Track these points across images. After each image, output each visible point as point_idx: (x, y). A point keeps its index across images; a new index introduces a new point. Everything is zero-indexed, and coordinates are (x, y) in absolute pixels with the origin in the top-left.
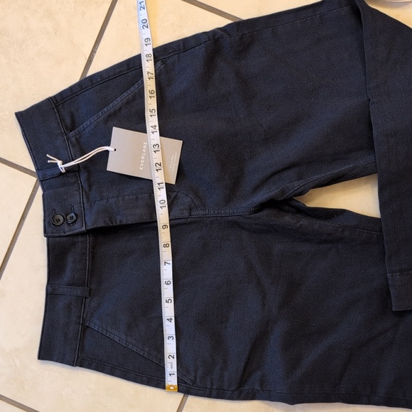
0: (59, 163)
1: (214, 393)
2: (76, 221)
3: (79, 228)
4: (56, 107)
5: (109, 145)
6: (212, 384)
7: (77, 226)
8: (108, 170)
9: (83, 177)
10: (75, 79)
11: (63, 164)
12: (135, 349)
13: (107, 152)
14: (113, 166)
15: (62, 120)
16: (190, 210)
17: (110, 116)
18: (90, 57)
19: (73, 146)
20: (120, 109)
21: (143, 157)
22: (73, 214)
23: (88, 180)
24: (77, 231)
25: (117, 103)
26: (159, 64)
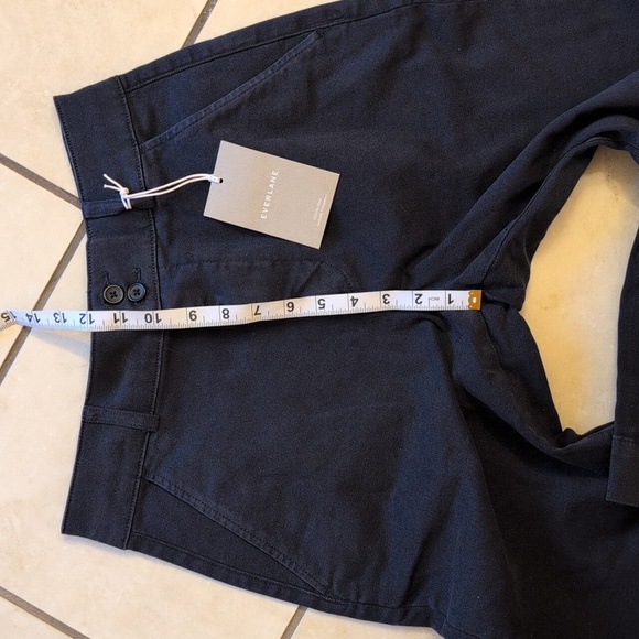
0: (123, 191)
1: (362, 609)
2: (144, 298)
4: (126, 93)
5: (211, 171)
6: (358, 596)
11: (130, 193)
12: (230, 526)
13: (207, 184)
14: (215, 208)
15: (135, 119)
17: (218, 118)
18: (202, 14)
19: (149, 166)
20: (238, 108)
21: (268, 198)
22: (141, 287)
23: (169, 225)
25: (234, 97)
26: (312, 36)
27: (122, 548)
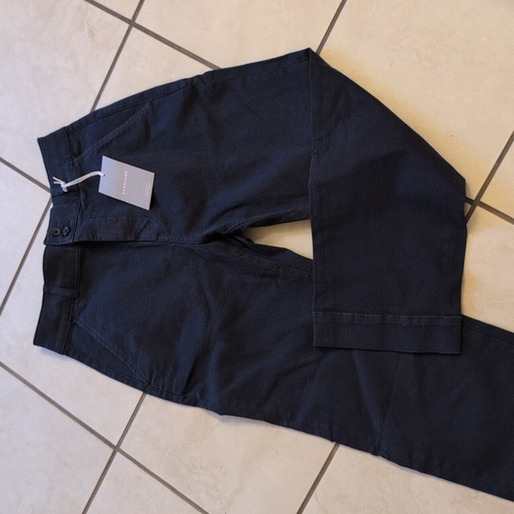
0: (62, 183)
2: (68, 234)
3: (69, 240)
4: (67, 136)
5: (100, 170)
6: (163, 388)
7: (68, 238)
8: (100, 191)
9: (82, 196)
11: (65, 184)
12: (107, 347)
13: (99, 176)
14: (104, 189)
15: (71, 147)
16: (158, 235)
17: (102, 147)
19: (76, 170)
20: (111, 141)
21: (124, 184)
22: (67, 228)
23: (86, 199)
24: (66, 242)
25: (110, 136)
27: (60, 353)
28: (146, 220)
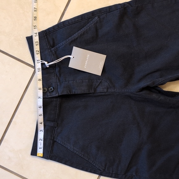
0: (46, 63)
1: (114, 175)
2: (53, 91)
3: (55, 94)
4: (46, 35)
5: (71, 55)
6: (113, 171)
8: (69, 66)
9: (57, 70)
10: (56, 23)
11: (48, 63)
12: (77, 153)
13: (70, 58)
14: (72, 65)
15: (49, 42)
16: (108, 88)
17: (72, 41)
19: (53, 55)
20: (77, 38)
21: (86, 62)
22: (52, 88)
23: (59, 71)
24: (54, 96)
25: (76, 35)
26: (96, 18)
27: (47, 159)
28: (99, 81)
